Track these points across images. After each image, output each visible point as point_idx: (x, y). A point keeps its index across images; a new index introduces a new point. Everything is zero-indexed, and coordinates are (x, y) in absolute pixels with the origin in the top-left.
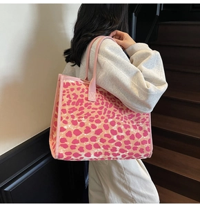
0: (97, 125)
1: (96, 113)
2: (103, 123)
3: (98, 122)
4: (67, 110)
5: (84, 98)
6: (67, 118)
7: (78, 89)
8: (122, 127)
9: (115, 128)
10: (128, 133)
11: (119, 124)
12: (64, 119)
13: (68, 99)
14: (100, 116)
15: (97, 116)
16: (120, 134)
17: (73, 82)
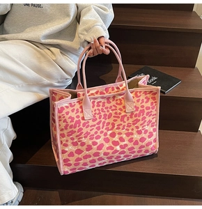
0: (98, 141)
1: (95, 130)
2: (103, 137)
3: (98, 137)
4: (66, 134)
5: (80, 119)
6: (67, 141)
7: (73, 111)
8: (124, 136)
10: (131, 140)
11: (120, 134)
12: (64, 142)
14: (99, 132)
15: (96, 133)
17: (67, 105)
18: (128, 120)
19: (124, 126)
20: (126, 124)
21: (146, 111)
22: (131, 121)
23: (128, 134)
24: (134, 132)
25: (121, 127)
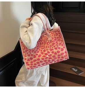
8: (49, 51)
9: (46, 52)
10: (53, 52)
11: (47, 50)
13: (24, 47)
16: (49, 54)
18: (50, 44)
19: (49, 47)
20: (49, 46)
21: (57, 39)
22: (51, 44)
23: (51, 50)
24: (54, 48)
25: (47, 47)
